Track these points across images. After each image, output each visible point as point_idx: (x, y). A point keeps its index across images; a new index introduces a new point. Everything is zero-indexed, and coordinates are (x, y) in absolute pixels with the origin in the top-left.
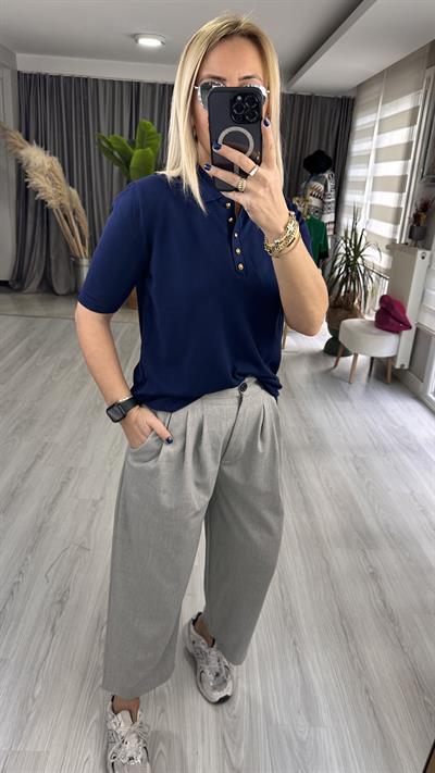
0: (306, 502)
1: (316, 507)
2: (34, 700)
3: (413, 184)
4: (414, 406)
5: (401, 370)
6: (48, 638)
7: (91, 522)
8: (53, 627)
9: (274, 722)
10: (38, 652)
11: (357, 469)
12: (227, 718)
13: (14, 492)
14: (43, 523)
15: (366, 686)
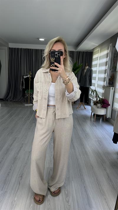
0: (86, 152)
1: (88, 153)
2: (15, 201)
3: (108, 71)
5: (109, 118)
6: (18, 185)
7: (29, 157)
8: (19, 183)
9: (80, 207)
10: (15, 189)
11: (99, 143)
12: (67, 206)
13: (8, 149)
14: (16, 157)
15: (105, 198)
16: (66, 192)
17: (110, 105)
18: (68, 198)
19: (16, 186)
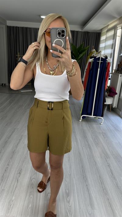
0: (89, 145)
1: (92, 147)
2: (12, 201)
4: (119, 118)
5: (115, 108)
6: (16, 183)
8: (18, 180)
9: (81, 208)
10: (13, 187)
11: (103, 136)
12: (68, 206)
13: (6, 142)
14: (14, 150)
15: (108, 198)
16: (67, 190)
17: (117, 94)
18: (68, 197)
19: (14, 184)
